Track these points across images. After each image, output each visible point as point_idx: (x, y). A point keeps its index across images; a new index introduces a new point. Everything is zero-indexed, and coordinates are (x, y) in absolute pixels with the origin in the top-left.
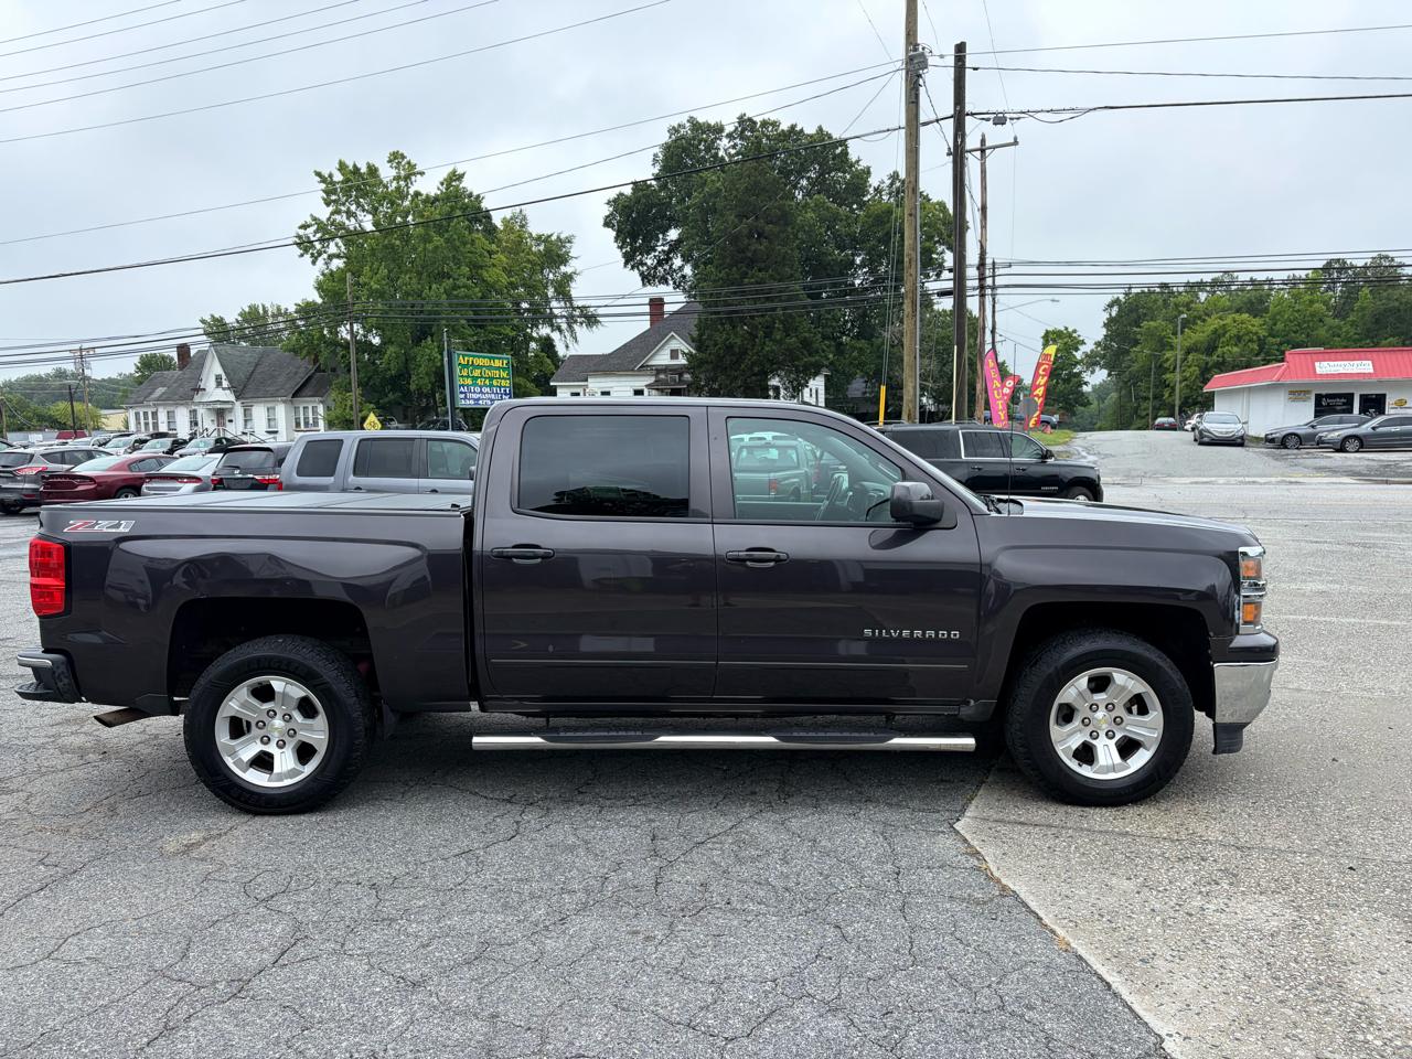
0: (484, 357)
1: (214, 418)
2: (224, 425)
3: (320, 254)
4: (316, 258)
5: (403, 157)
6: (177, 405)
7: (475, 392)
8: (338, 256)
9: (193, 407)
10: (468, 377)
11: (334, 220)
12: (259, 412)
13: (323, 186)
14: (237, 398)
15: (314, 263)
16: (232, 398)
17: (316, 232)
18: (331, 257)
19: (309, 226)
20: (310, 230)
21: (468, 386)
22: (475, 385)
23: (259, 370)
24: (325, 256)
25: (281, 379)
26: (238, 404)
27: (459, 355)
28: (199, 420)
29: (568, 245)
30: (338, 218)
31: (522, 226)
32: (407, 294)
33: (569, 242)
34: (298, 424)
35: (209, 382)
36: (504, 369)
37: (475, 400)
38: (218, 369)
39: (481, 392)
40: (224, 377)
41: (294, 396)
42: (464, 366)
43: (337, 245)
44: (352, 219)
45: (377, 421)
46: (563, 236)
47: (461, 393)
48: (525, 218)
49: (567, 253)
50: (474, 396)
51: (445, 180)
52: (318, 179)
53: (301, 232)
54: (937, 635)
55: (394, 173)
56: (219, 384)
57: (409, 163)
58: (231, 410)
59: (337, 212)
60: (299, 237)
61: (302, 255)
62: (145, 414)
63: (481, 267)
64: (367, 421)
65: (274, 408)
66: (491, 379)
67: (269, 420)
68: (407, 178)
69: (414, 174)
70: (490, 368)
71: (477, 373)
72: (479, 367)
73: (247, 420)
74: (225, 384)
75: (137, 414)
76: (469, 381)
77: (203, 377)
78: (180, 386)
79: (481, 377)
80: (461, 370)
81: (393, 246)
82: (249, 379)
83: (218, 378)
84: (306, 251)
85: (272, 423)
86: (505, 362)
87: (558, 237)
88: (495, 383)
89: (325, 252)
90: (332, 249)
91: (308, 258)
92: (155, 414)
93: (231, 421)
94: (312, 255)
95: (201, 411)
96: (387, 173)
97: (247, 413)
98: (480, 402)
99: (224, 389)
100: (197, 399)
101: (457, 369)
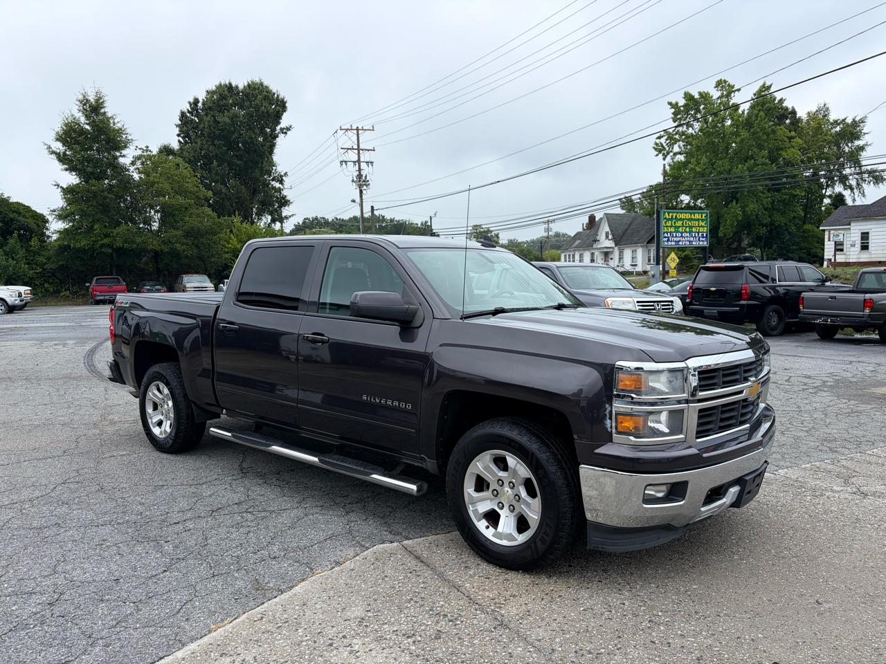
0: (686, 213)
1: (603, 257)
2: (608, 261)
3: (668, 153)
4: (666, 156)
5: (725, 81)
6: (585, 250)
7: (676, 236)
8: (680, 153)
9: (592, 251)
10: (672, 226)
11: (678, 131)
12: (628, 253)
13: (673, 110)
14: (616, 245)
15: (664, 159)
16: (613, 245)
17: (667, 140)
18: (675, 154)
19: (662, 137)
20: (663, 140)
21: (671, 232)
22: (677, 232)
23: (632, 227)
24: (671, 154)
25: (643, 232)
26: (616, 248)
27: (665, 213)
28: (595, 259)
29: (862, 125)
30: (680, 129)
31: (825, 116)
32: (720, 173)
33: (863, 122)
34: (649, 260)
35: (602, 236)
36: (703, 220)
37: (676, 242)
38: (607, 229)
39: (682, 236)
40: (610, 233)
41: (648, 243)
42: (668, 220)
43: (679, 146)
44: (690, 129)
45: (676, 257)
46: (857, 119)
47: (665, 237)
48: (827, 109)
49: (860, 131)
50: (675, 239)
51: (757, 92)
52: (670, 107)
53: (658, 141)
54: (399, 404)
55: (719, 94)
56: (607, 237)
57: (729, 85)
58: (612, 252)
59: (680, 125)
60: (657, 144)
61: (657, 155)
62: (569, 255)
63: (782, 149)
64: (670, 258)
65: (636, 251)
66: (691, 227)
67: (633, 258)
68: (728, 95)
69: (734, 92)
70: (690, 220)
71: (679, 223)
72: (681, 219)
73: (621, 259)
74: (610, 237)
75: (565, 256)
76: (673, 229)
77: (599, 233)
78: (588, 239)
79: (683, 226)
80: (666, 223)
81: (713, 143)
82: (624, 233)
83: (607, 233)
84: (660, 152)
85: (634, 260)
86: (704, 215)
87: (854, 120)
88: (694, 229)
89: (671, 151)
90: (676, 149)
91: (661, 156)
92: (574, 256)
93: (612, 259)
94: (664, 154)
95: (597, 253)
96: (715, 94)
97: (621, 253)
98: (681, 243)
99: (609, 240)
100: (595, 246)
101: (663, 223)
